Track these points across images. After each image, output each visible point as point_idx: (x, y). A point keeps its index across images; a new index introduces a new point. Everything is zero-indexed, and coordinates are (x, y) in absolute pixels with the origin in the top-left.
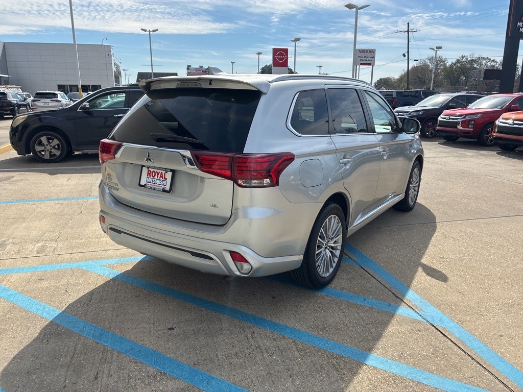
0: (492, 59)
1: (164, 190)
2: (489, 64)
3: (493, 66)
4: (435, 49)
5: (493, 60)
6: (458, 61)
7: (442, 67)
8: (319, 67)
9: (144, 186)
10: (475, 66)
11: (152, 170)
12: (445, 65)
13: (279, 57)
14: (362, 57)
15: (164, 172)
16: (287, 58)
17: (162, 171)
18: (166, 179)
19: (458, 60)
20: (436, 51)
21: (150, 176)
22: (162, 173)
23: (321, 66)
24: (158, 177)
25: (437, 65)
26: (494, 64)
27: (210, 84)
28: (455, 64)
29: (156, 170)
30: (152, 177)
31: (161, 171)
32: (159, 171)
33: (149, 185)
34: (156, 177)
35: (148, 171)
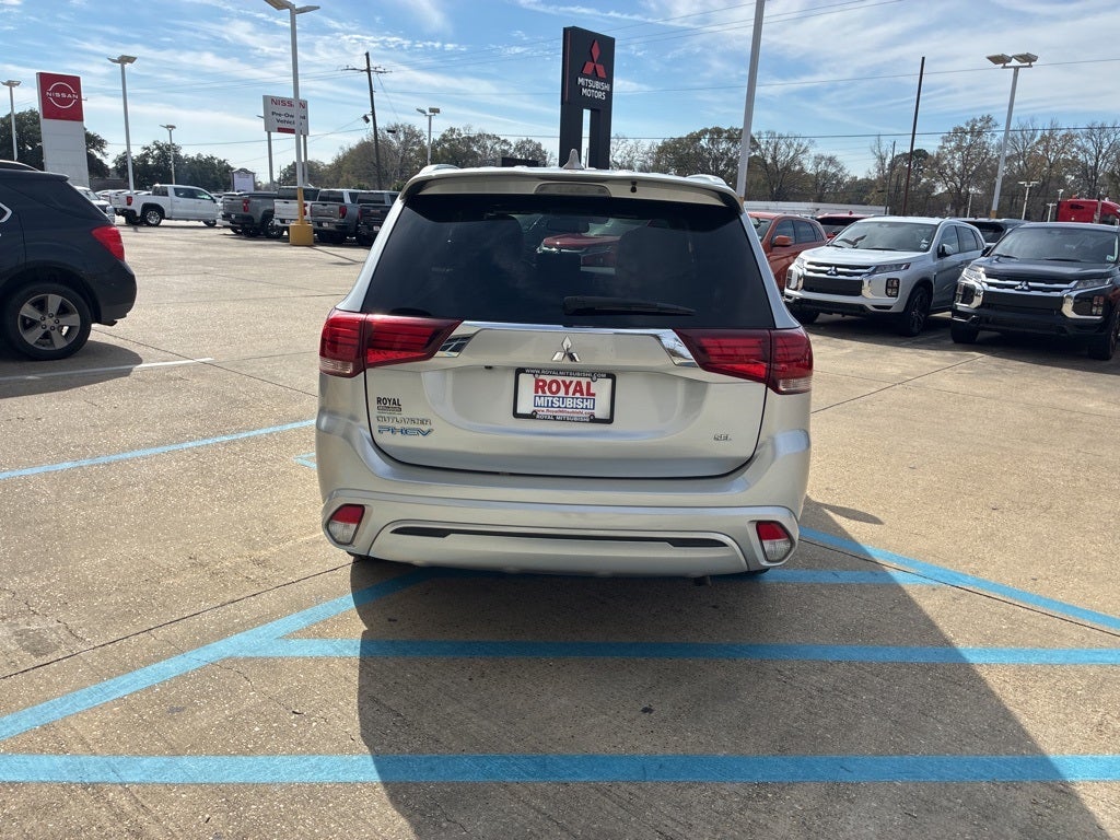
0: (502, 138)
1: (594, 420)
2: (497, 147)
3: (504, 152)
4: (428, 113)
5: (505, 141)
6: (444, 138)
7: (416, 148)
8: (168, 127)
9: (532, 416)
10: (475, 149)
11: (548, 379)
12: (420, 143)
13: (58, 95)
14: (280, 115)
15: (584, 381)
16: (80, 100)
17: (579, 379)
18: (594, 395)
19: (444, 135)
20: (430, 116)
21: (544, 392)
22: (579, 384)
23: (173, 127)
24: (567, 393)
25: (407, 141)
26: (506, 148)
27: (634, 190)
28: (439, 144)
29: (559, 379)
30: (548, 394)
31: (575, 380)
32: (572, 378)
33: (543, 412)
34: (562, 393)
35: (537, 381)
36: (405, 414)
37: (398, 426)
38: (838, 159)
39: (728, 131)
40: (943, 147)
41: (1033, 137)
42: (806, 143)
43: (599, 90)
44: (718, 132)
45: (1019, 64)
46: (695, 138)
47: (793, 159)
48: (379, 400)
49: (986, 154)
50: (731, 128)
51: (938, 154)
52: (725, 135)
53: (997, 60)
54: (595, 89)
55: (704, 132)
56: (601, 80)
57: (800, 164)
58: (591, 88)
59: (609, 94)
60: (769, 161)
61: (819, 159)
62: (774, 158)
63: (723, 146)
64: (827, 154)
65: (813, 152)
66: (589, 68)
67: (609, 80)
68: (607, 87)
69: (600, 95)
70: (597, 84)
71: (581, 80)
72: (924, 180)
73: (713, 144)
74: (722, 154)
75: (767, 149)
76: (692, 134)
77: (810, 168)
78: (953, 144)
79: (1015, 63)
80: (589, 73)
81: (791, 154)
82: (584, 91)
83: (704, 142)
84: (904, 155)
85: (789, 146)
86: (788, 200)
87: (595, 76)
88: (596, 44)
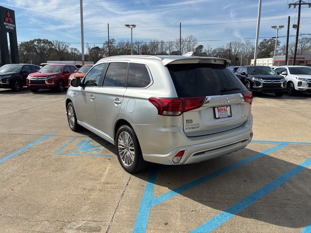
1: (228, 117)
9: (219, 118)
11: (219, 108)
18: (227, 111)
21: (219, 112)
27: (215, 62)
29: (221, 108)
31: (224, 108)
34: (222, 112)
36: (194, 123)
37: (191, 127)
38: (77, 49)
39: (43, 40)
40: (104, 46)
41: (124, 44)
42: (67, 44)
43: (11, 27)
44: (40, 40)
45: (132, 27)
46: (32, 42)
47: (65, 49)
48: (187, 121)
49: (114, 48)
50: (44, 39)
51: (103, 48)
52: (42, 41)
53: (127, 26)
54: (10, 26)
55: (35, 40)
56: (11, 23)
57: (67, 50)
58: (9, 26)
59: (15, 28)
60: (57, 49)
61: (72, 49)
62: (59, 48)
63: (42, 44)
64: (74, 48)
65: (70, 47)
66: (7, 19)
67: (14, 23)
68: (14, 26)
69: (12, 28)
70: (10, 25)
71: (5, 23)
72: (100, 55)
73: (39, 44)
74: (42, 47)
75: (56, 46)
76: (31, 41)
77: (70, 51)
78: (106, 45)
79: (131, 27)
80: (8, 21)
81: (64, 47)
82: (6, 27)
83: (35, 43)
84: (93, 48)
85: (63, 45)
86: (65, 60)
87: (9, 22)
88: (8, 12)
